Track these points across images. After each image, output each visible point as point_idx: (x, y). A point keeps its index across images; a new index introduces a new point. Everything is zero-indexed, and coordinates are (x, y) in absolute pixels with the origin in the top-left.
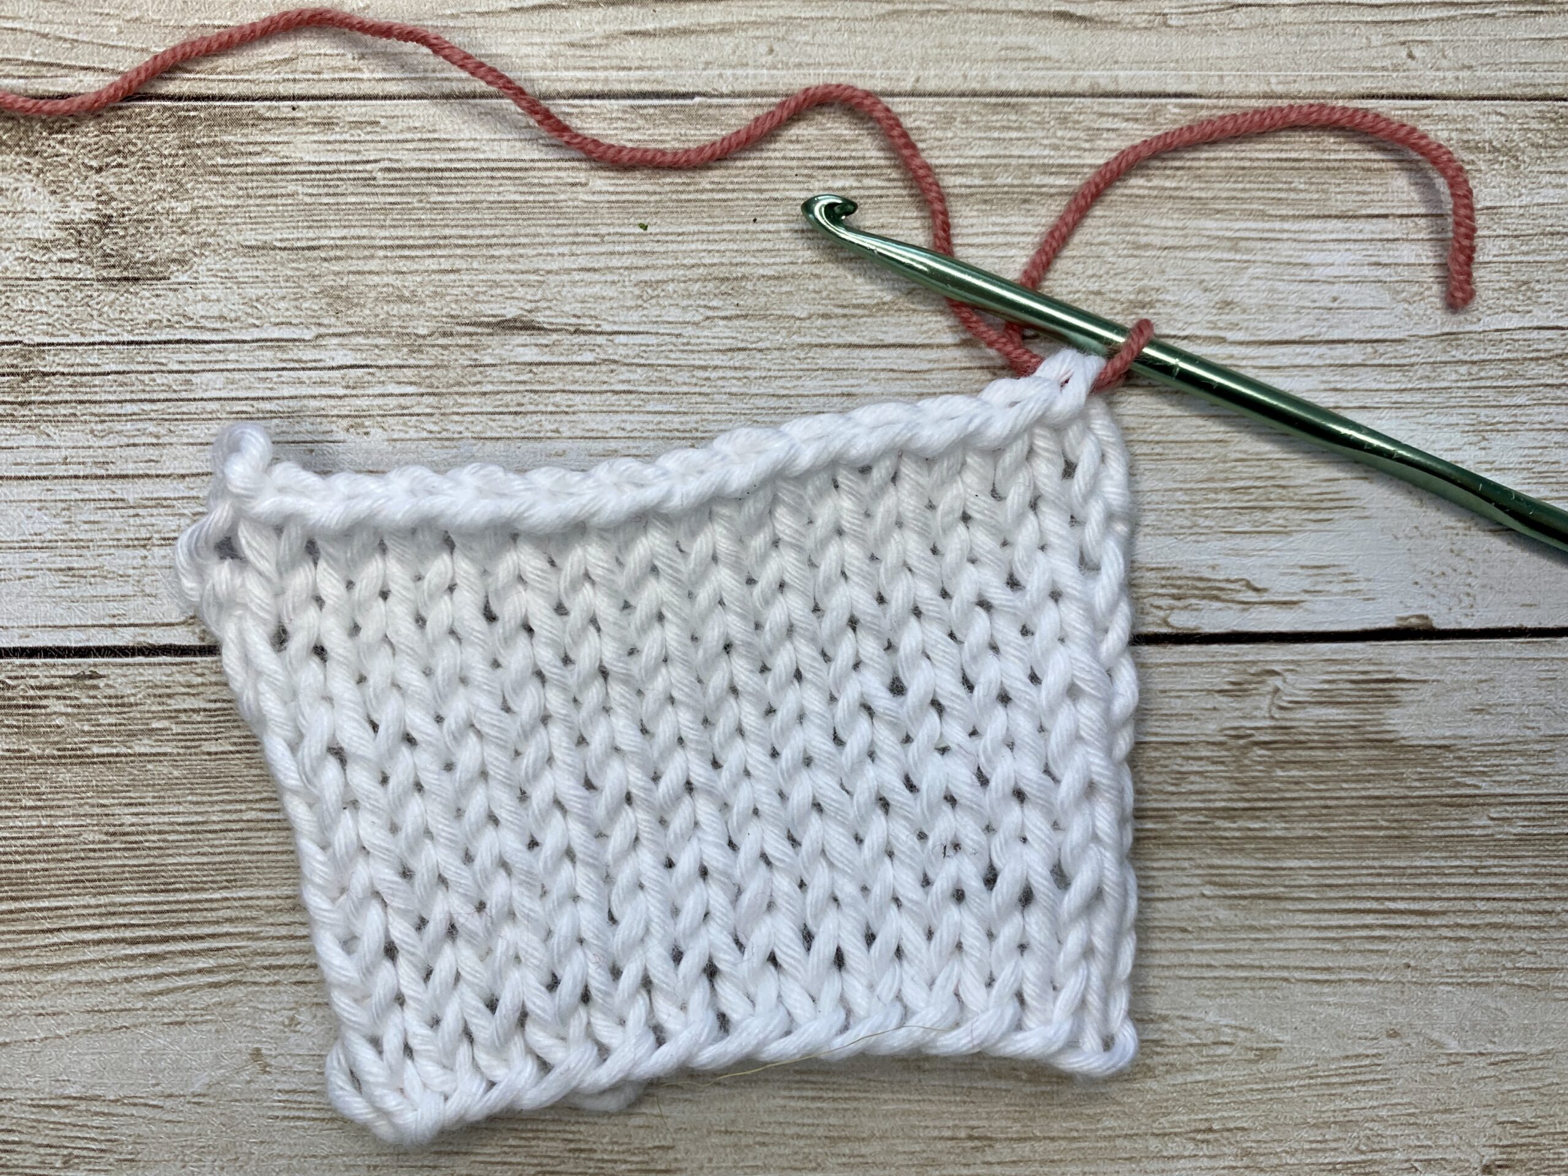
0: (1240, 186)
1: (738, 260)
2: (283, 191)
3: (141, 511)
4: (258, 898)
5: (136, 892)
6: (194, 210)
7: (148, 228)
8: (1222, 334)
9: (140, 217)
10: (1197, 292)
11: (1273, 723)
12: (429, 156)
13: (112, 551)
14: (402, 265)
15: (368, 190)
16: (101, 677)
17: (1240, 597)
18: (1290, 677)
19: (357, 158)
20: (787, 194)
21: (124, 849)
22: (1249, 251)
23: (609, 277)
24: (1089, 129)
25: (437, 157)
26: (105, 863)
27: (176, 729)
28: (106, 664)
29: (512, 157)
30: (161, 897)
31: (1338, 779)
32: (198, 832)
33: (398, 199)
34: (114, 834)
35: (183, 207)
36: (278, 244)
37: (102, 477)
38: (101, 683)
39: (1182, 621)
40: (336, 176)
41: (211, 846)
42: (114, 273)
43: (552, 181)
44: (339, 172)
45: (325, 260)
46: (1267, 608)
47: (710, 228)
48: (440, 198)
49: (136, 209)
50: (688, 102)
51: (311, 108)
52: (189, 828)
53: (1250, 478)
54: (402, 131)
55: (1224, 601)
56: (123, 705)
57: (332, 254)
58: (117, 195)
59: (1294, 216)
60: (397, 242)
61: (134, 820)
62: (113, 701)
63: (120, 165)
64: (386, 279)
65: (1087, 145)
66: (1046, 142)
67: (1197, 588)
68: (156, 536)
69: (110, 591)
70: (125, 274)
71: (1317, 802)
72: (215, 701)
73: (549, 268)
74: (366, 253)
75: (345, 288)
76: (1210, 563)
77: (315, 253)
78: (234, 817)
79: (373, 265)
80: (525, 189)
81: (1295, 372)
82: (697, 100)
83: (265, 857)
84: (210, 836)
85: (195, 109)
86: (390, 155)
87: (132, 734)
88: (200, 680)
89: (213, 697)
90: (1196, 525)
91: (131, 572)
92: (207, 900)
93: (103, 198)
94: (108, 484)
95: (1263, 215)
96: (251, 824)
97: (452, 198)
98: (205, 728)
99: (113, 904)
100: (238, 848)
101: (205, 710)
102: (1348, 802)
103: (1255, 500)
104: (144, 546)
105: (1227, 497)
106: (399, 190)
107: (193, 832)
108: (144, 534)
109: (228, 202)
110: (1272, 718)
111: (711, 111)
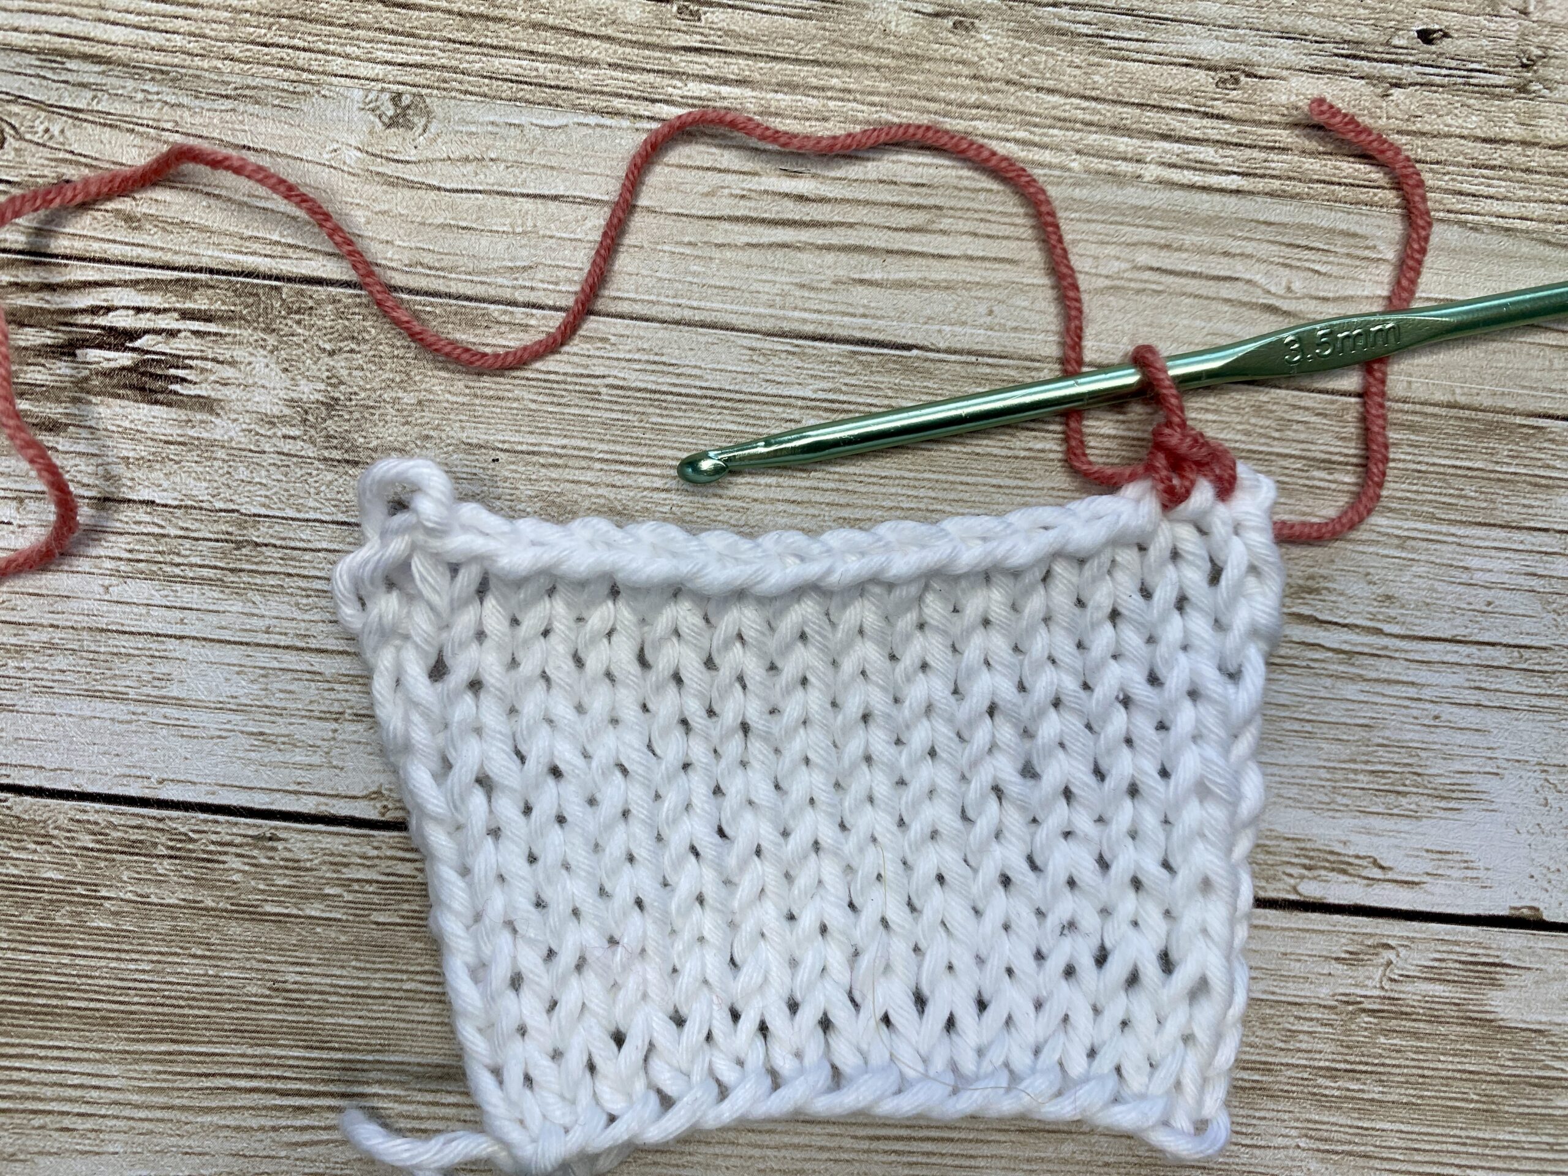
0: (1415, 488)
1: (935, 507)
2: (510, 395)
3: (337, 686)
4: (409, 1064)
5: (292, 1047)
6: (420, 403)
7: (373, 414)
8: (1379, 625)
9: (367, 402)
10: (1363, 585)
11: (1383, 993)
12: (653, 378)
13: (304, 721)
14: (618, 479)
15: (591, 404)
16: (279, 839)
17: (1365, 873)
18: (1403, 952)
19: (585, 372)
20: (989, 450)
21: (286, 1005)
22: (1414, 550)
23: (811, 511)
24: (1282, 419)
25: (660, 380)
26: (265, 1016)
27: (348, 897)
28: (285, 828)
29: (732, 388)
30: (315, 1054)
31: (1436, 1052)
32: (359, 996)
33: (619, 416)
34: (277, 990)
35: (409, 399)
36: (500, 446)
37: (303, 649)
38: (280, 845)
39: (1311, 890)
40: (563, 386)
41: (370, 1011)
42: (336, 454)
43: (768, 415)
44: (565, 383)
45: (543, 465)
46: (1390, 886)
47: (912, 475)
48: (660, 420)
49: (363, 395)
50: (905, 353)
51: (544, 317)
52: (350, 992)
53: (1388, 763)
54: (630, 351)
55: (1351, 875)
56: (299, 869)
57: (551, 460)
58: (346, 378)
59: (1462, 522)
60: (616, 457)
61: (299, 978)
62: (290, 864)
63: (352, 351)
64: (600, 491)
65: (1277, 435)
66: (1239, 427)
67: (1328, 861)
68: (349, 711)
69: (298, 758)
70: (346, 456)
71: (1415, 1071)
72: (388, 875)
73: (756, 496)
74: (584, 464)
75: (560, 494)
76: (1343, 838)
77: (535, 459)
78: (395, 985)
79: (589, 476)
80: (741, 420)
81: (1443, 668)
82: (915, 352)
83: (420, 1026)
84: (370, 1001)
85: (431, 304)
86: (615, 372)
87: (306, 897)
88: (375, 853)
89: (388, 871)
90: (1333, 802)
91: (319, 743)
92: (359, 1061)
93: (333, 381)
94: (307, 656)
95: (1433, 518)
96: (411, 995)
97: (670, 421)
98: (375, 899)
99: (268, 1056)
100: (395, 1016)
101: (377, 882)
102: (1444, 1073)
103: (1392, 784)
104: (336, 720)
105: (1366, 779)
106: (621, 408)
107: (353, 996)
108: (336, 708)
109: (454, 399)
110: (1382, 988)
111: (926, 364)
